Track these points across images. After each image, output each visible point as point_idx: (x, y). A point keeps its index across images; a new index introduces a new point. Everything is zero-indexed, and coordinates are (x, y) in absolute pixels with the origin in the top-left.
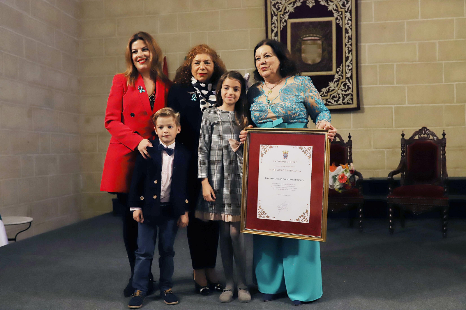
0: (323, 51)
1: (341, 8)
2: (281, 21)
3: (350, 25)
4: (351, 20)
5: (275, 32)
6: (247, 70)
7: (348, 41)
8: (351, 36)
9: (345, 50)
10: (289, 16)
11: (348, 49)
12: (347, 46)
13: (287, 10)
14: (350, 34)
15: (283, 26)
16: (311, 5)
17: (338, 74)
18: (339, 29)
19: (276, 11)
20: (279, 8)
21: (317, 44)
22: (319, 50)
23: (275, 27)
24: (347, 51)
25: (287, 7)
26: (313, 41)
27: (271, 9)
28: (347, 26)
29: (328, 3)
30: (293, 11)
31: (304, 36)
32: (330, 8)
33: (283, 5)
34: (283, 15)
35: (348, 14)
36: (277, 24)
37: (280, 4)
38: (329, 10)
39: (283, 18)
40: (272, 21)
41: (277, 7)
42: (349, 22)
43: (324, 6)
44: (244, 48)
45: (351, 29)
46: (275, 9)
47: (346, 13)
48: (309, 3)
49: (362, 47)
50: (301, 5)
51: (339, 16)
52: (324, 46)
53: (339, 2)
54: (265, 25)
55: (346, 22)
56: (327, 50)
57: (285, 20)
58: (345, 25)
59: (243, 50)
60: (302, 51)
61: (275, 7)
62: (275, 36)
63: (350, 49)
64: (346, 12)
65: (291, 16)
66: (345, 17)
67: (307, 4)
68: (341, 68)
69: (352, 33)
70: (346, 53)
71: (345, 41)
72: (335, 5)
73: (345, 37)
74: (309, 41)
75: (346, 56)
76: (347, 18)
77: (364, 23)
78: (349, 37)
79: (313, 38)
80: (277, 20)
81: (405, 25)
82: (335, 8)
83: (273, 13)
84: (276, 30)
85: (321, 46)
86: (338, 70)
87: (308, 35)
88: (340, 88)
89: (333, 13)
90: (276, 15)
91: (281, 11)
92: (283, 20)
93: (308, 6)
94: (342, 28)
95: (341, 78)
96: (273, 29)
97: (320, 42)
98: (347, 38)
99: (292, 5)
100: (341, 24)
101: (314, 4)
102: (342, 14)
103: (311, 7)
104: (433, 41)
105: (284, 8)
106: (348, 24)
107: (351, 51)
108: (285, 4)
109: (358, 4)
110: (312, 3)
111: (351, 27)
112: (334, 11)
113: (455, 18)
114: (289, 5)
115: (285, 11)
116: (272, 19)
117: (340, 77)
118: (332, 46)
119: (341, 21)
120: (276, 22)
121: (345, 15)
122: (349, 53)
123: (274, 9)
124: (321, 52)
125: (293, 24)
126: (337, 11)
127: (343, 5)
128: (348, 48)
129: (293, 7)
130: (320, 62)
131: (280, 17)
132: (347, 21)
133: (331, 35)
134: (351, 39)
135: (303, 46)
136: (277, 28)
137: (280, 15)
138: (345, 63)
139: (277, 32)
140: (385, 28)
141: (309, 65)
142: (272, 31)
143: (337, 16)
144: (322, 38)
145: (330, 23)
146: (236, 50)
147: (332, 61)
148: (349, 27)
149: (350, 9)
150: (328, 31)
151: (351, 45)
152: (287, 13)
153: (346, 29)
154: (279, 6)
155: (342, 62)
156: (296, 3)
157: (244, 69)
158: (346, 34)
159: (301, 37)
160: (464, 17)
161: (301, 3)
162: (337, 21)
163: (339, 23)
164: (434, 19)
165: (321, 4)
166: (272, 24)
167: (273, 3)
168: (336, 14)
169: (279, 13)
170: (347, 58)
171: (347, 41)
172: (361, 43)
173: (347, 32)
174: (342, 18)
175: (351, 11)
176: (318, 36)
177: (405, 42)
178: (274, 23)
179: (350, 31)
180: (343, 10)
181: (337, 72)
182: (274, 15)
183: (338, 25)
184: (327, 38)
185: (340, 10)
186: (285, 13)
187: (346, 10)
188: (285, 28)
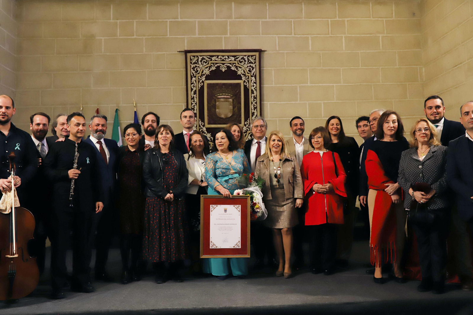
0: (234, 108)
1: (248, 73)
2: (199, 82)
3: (255, 87)
4: (256, 83)
5: (194, 90)
6: (170, 122)
7: (254, 100)
8: (256, 96)
9: (251, 107)
10: (205, 77)
11: (254, 107)
12: (253, 104)
13: (204, 73)
14: (255, 95)
15: (200, 86)
16: (223, 70)
17: (246, 126)
18: (246, 89)
19: (195, 74)
20: (198, 71)
21: (229, 102)
22: (231, 106)
23: (194, 86)
24: (253, 108)
25: (204, 70)
26: (225, 99)
27: (190, 71)
28: (253, 88)
29: (237, 69)
30: (209, 74)
31: (218, 95)
32: (239, 73)
33: (201, 69)
34: (201, 77)
35: (253, 78)
36: (195, 84)
37: (198, 68)
38: (238, 74)
39: (201, 79)
40: (191, 82)
41: (195, 70)
42: (254, 84)
43: (235, 70)
44: (168, 103)
45: (256, 90)
46: (195, 72)
47: (252, 78)
48: (222, 68)
49: (265, 105)
50: (215, 69)
51: (246, 79)
52: (234, 103)
53: (246, 68)
54: (185, 84)
55: (252, 85)
56: (237, 107)
57: (202, 81)
58: (251, 87)
59: (167, 104)
60: (217, 107)
61: (194, 70)
62: (194, 94)
63: (255, 106)
64: (252, 76)
65: (208, 78)
66: (251, 80)
67: (221, 69)
68: (249, 121)
69: (257, 93)
70: (252, 109)
71: (251, 99)
72: (243, 70)
73: (252, 97)
74: (222, 99)
75: (252, 112)
76: (253, 82)
77: (266, 86)
78: (254, 96)
79: (225, 97)
80: (196, 81)
81: (298, 89)
82: (243, 73)
83: (192, 75)
84: (194, 89)
85: (232, 104)
86: (246, 124)
87: (221, 94)
88: (248, 138)
89: (242, 77)
90: (195, 77)
91: (199, 74)
92: (201, 81)
93: (221, 71)
94: (248, 89)
95: (249, 130)
96: (192, 88)
97: (231, 100)
98: (253, 97)
99: (208, 69)
100: (248, 86)
101: (226, 69)
102: (248, 78)
103: (223, 71)
104: (319, 102)
105: (201, 71)
106: (253, 86)
107: (256, 108)
108: (203, 68)
109: (261, 71)
110: (224, 68)
111: (256, 89)
112: (242, 76)
113: (335, 85)
114: (205, 69)
115: (203, 74)
116: (191, 79)
117: (247, 129)
118: (241, 104)
119: (248, 83)
120: (195, 82)
121: (251, 78)
122: (254, 110)
123: (193, 72)
124: (232, 108)
125: (208, 84)
126: (245, 75)
127: (250, 71)
128: (254, 105)
129: (208, 70)
130: (231, 117)
131: (199, 79)
132: (253, 83)
133: (240, 95)
134: (256, 98)
135: (217, 103)
136: (196, 87)
137: (198, 76)
138: (252, 118)
139: (196, 91)
140: (283, 90)
141: (222, 118)
142: (192, 89)
143: (245, 79)
144: (232, 97)
145: (239, 84)
146: (161, 104)
147: (240, 116)
148: (255, 88)
149: (255, 74)
150: (237, 92)
151: (256, 103)
152: (204, 75)
153: (252, 90)
154: (198, 69)
155: (249, 117)
156: (212, 68)
157: (167, 121)
158: (252, 94)
159: (216, 96)
160: (341, 85)
161: (216, 67)
162: (245, 83)
163: (247, 85)
164: (320, 85)
165: (232, 69)
166: (192, 84)
167: (192, 67)
168: (243, 78)
169: (197, 75)
170: (253, 114)
171: (252, 100)
172: (264, 101)
173: (253, 92)
174: (248, 81)
175: (255, 76)
176: (229, 95)
177: (298, 102)
178: (193, 83)
179: (255, 92)
180: (249, 75)
181: (245, 125)
182: (193, 76)
183: (245, 87)
184: (237, 97)
185: (247, 74)
186: (202, 75)
187: (252, 75)
188: (202, 87)
